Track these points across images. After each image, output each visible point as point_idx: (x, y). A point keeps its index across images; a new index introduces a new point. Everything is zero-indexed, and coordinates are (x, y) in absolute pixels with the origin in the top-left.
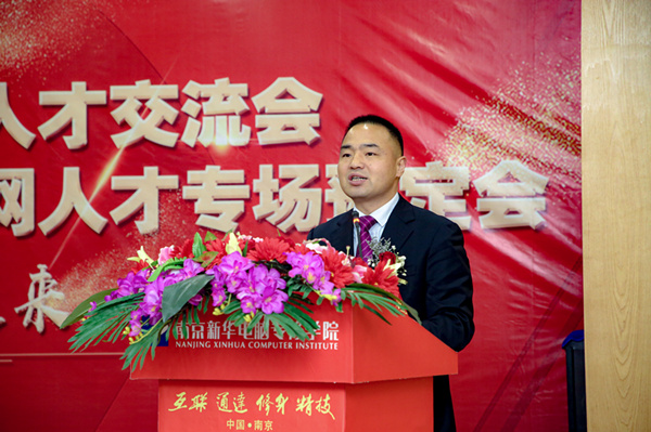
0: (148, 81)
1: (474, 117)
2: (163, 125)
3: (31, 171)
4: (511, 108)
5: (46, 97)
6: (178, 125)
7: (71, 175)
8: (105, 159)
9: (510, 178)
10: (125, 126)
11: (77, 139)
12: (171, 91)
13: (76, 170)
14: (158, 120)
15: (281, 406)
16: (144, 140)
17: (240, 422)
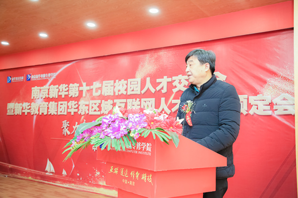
0: (181, 75)
1: (272, 81)
2: (185, 86)
3: (154, 99)
4: (285, 78)
5: (158, 80)
7: (163, 99)
8: (171, 95)
9: (284, 99)
10: (176, 87)
11: (164, 91)
13: (164, 98)
14: (183, 85)
15: (137, 176)
16: (180, 90)
17: (126, 181)
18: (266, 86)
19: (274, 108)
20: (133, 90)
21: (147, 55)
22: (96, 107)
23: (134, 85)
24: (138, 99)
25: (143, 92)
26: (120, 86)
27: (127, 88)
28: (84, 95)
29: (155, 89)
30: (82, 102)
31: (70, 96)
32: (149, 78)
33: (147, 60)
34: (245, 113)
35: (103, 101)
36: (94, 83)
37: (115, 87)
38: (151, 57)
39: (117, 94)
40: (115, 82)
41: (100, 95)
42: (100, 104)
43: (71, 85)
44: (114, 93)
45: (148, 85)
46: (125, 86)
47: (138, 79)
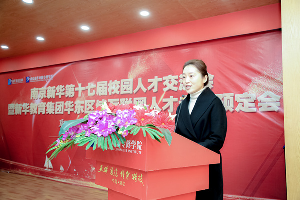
0: (171, 75)
1: (257, 79)
2: (175, 85)
3: (146, 98)
4: (268, 76)
5: (149, 80)
6: (178, 85)
7: (154, 98)
8: (161, 94)
9: (268, 97)
10: (166, 86)
11: (155, 90)
12: (177, 77)
13: (155, 97)
14: (174, 84)
15: (128, 176)
16: (170, 90)
17: (116, 180)
18: (251, 84)
19: (259, 106)
20: (126, 90)
21: (139, 56)
22: (91, 107)
23: (127, 85)
24: (131, 99)
25: (135, 91)
26: (114, 86)
27: (120, 88)
28: (80, 95)
29: (147, 88)
30: (78, 102)
31: (66, 96)
32: (141, 78)
33: (139, 61)
34: (232, 110)
35: (98, 101)
36: (89, 84)
37: (108, 87)
38: (142, 59)
39: (110, 94)
40: (109, 83)
41: (94, 96)
42: (95, 103)
43: (68, 86)
44: (108, 93)
45: (140, 85)
46: (119, 86)
47: (131, 79)
